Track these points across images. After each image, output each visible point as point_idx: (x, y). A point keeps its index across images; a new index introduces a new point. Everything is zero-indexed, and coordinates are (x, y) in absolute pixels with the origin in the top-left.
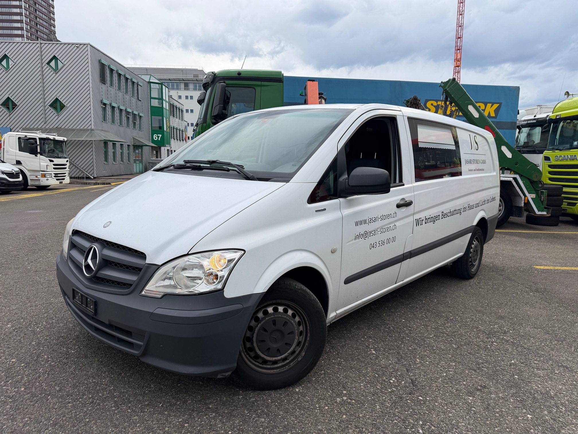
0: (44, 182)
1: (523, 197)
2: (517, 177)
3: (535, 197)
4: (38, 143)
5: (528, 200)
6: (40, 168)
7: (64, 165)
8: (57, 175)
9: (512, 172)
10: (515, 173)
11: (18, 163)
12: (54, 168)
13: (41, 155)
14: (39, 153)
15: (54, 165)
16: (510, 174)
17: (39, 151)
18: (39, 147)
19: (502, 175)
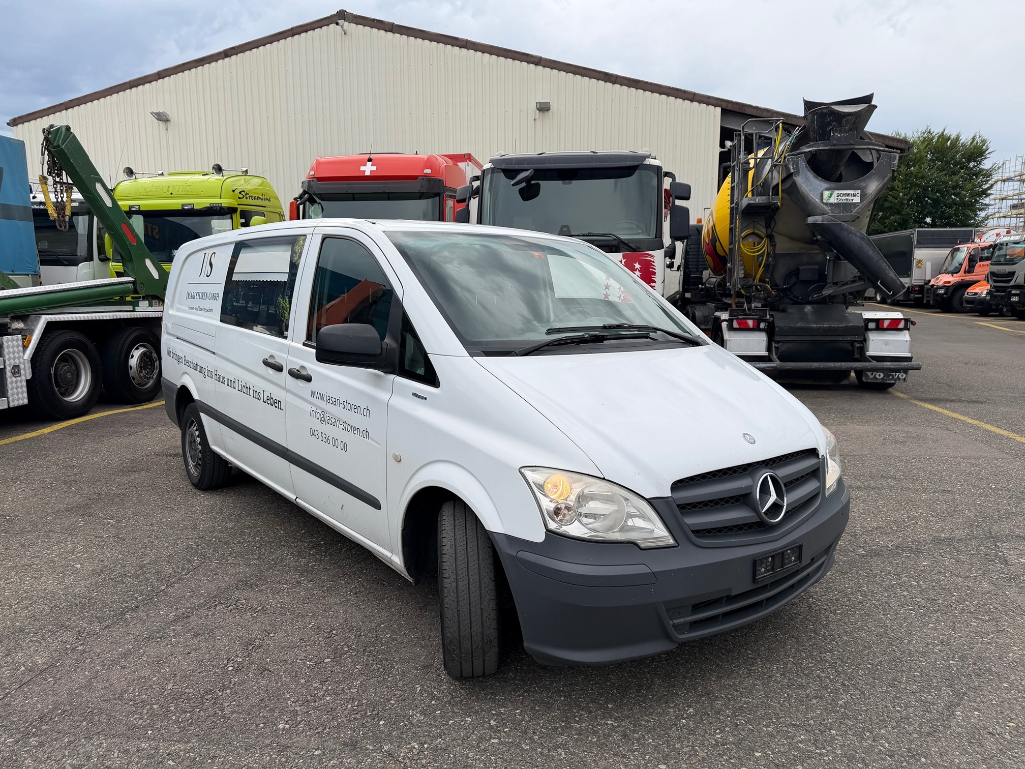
9: (161, 302)
16: (159, 305)
19: (150, 309)
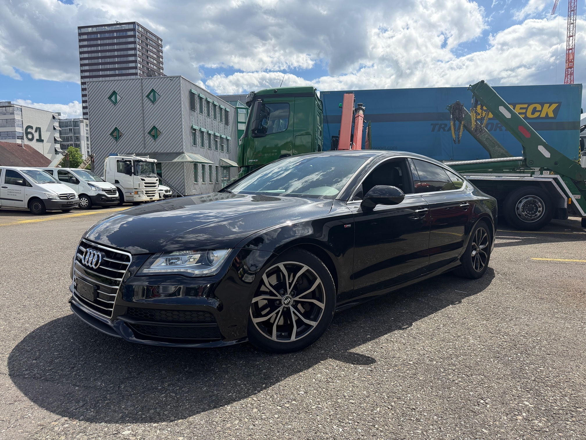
0: (137, 199)
1: (566, 198)
2: (559, 177)
3: (580, 198)
4: (132, 165)
5: (572, 201)
6: (134, 186)
7: (154, 183)
8: (148, 192)
9: (552, 172)
10: (556, 173)
11: (117, 182)
12: (145, 186)
13: (135, 175)
14: (133, 173)
15: (145, 183)
16: (550, 174)
17: (133, 171)
18: (133, 168)
19: (541, 176)
